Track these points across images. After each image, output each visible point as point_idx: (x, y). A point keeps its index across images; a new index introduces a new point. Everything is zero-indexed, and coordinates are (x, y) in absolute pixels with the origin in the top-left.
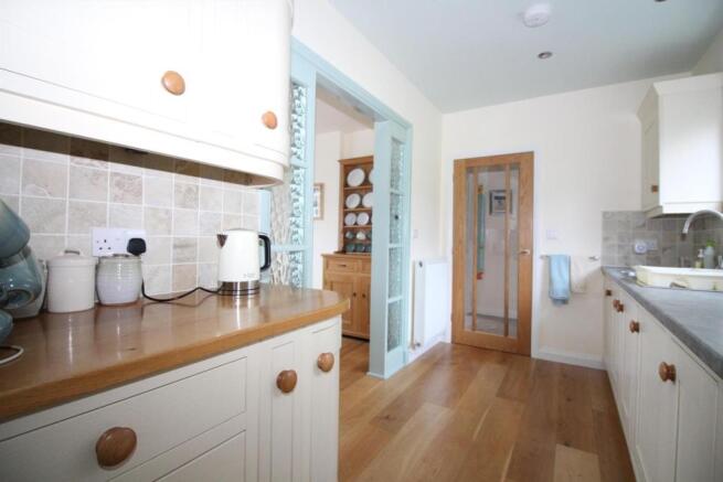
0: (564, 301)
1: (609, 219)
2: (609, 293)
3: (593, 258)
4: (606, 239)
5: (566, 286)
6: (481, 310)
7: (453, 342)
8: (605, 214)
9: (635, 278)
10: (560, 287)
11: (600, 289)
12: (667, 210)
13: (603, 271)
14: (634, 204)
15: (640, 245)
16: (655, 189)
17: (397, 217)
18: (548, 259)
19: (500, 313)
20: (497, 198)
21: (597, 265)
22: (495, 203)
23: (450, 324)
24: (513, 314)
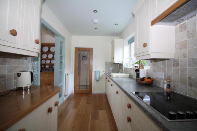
0: (98, 80)
1: (106, 63)
2: (106, 78)
3: (103, 71)
4: (106, 67)
5: (99, 77)
6: (81, 84)
7: (74, 93)
8: (106, 62)
9: (111, 76)
10: (98, 77)
11: (104, 77)
12: (115, 63)
13: (105, 73)
14: (110, 61)
15: (111, 68)
16: (114, 58)
17: (61, 62)
18: (95, 72)
19: (86, 84)
20: (84, 56)
21: (104, 72)
22: (83, 58)
23: (74, 88)
24: (88, 84)
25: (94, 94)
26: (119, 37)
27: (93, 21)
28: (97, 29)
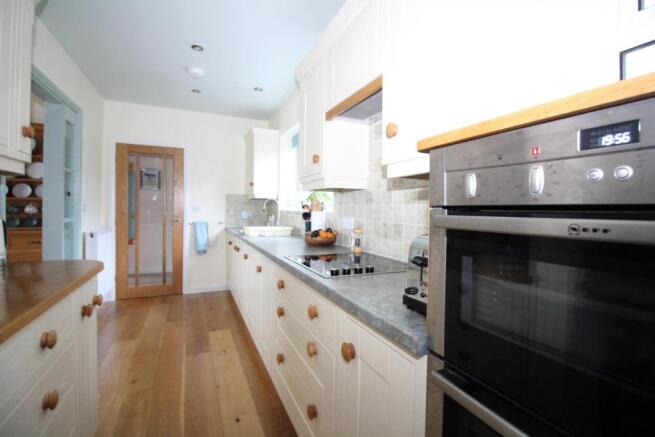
0: (204, 252)
1: (229, 198)
2: (230, 243)
3: (221, 223)
4: (227, 211)
5: (206, 242)
6: (142, 271)
7: (117, 299)
8: (227, 195)
9: (244, 234)
10: (202, 242)
11: (224, 240)
12: (257, 197)
13: (226, 230)
14: (242, 191)
15: (245, 215)
16: (252, 184)
17: (69, 194)
18: (194, 225)
19: (159, 270)
20: (147, 175)
21: (223, 227)
22: (145, 179)
23: (114, 284)
24: (169, 268)
25: (188, 295)
26: (266, 123)
27: (186, 69)
28: (198, 92)
